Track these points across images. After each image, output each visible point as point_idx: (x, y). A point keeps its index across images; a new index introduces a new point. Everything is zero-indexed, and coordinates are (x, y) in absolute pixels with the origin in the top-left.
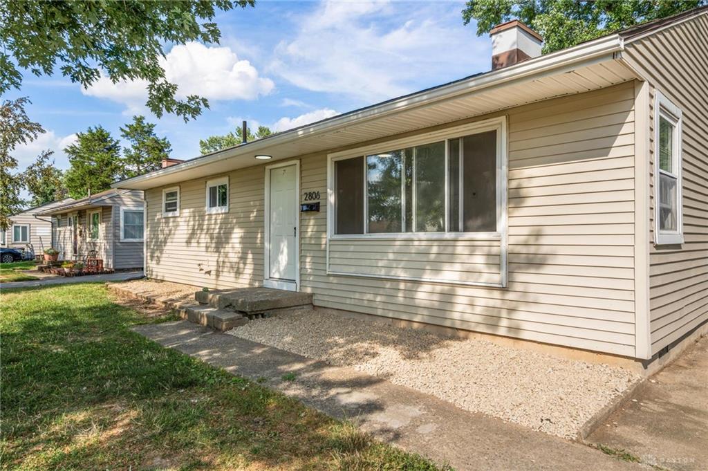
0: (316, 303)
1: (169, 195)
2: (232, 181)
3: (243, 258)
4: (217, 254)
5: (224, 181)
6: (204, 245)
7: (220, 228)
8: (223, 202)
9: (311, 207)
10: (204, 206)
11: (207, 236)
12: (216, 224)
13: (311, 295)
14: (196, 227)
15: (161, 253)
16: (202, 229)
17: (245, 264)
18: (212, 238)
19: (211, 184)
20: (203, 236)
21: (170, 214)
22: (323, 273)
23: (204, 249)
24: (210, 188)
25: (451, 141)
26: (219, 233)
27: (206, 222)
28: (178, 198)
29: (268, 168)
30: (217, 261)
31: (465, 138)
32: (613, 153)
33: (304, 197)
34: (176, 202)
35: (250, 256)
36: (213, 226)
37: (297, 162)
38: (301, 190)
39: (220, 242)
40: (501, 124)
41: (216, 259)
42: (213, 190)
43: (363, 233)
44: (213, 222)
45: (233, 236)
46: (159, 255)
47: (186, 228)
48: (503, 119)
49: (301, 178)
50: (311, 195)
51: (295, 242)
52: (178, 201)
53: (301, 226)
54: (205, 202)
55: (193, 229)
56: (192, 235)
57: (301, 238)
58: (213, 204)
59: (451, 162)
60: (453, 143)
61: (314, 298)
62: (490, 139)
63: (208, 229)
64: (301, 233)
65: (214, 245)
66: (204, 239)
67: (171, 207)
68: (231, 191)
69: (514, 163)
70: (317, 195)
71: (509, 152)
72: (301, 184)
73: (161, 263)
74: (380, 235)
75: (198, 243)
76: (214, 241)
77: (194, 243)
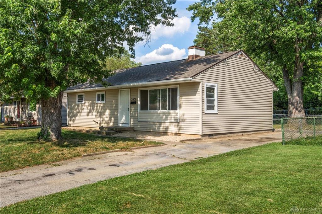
0: (135, 130)
1: (79, 96)
2: (106, 93)
3: (110, 119)
4: (100, 118)
5: (104, 93)
6: (95, 115)
7: (101, 110)
8: (103, 100)
9: (133, 103)
10: (95, 100)
11: (96, 112)
12: (99, 108)
13: (133, 128)
14: (91, 109)
15: (75, 118)
16: (94, 110)
17: (111, 121)
18: (98, 113)
19: (98, 93)
20: (94, 112)
21: (80, 103)
22: (137, 121)
23: (95, 116)
24: (98, 95)
25: (168, 89)
26: (101, 111)
27: (95, 107)
28: (84, 97)
29: (120, 90)
30: (100, 120)
31: (172, 88)
32: (197, 95)
33: (131, 100)
34: (83, 99)
35: (113, 118)
36: (98, 109)
37: (129, 89)
38: (130, 98)
39: (101, 114)
40: (178, 86)
41: (99, 120)
42: (99, 96)
43: (148, 110)
44: (98, 107)
45: (106, 112)
46: (74, 119)
47: (87, 109)
48: (179, 85)
49: (130, 94)
50: (133, 99)
51: (128, 112)
52: (84, 98)
53: (130, 108)
54: (96, 99)
55: (90, 110)
56: (90, 112)
57: (130, 112)
58: (99, 100)
59: (169, 93)
60: (169, 89)
61: (134, 128)
62: (176, 89)
63: (96, 110)
64: (130, 110)
65: (98, 115)
66: (95, 113)
67: (80, 100)
68: (106, 96)
69: (181, 96)
70: (135, 99)
71: (180, 93)
72: (130, 96)
73: (75, 121)
74: (152, 111)
75: (92, 114)
76: (99, 114)
77: (90, 114)
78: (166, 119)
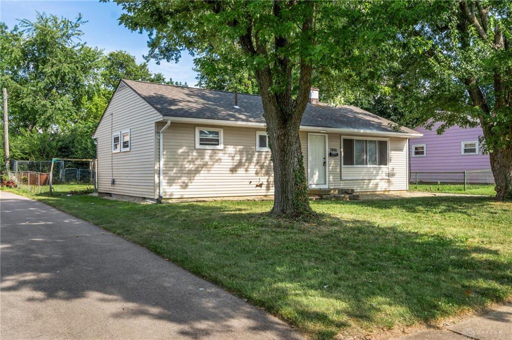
4: (266, 177)
6: (254, 172)
10: (254, 146)
11: (257, 167)
14: (244, 161)
15: (190, 179)
16: (251, 162)
18: (261, 168)
19: (260, 133)
21: (207, 147)
24: (260, 136)
25: (378, 141)
27: (255, 158)
28: (221, 136)
29: (309, 134)
33: (330, 150)
34: (217, 140)
36: (263, 161)
37: (327, 135)
38: (328, 147)
40: (388, 140)
41: (265, 180)
42: (262, 138)
43: (353, 165)
44: (260, 157)
46: (186, 181)
47: (230, 161)
49: (328, 142)
50: (333, 149)
52: (222, 139)
54: (255, 143)
55: (240, 162)
56: (239, 166)
57: (329, 167)
58: (262, 145)
63: (257, 163)
64: (328, 164)
65: (263, 172)
66: (253, 169)
70: (336, 150)
73: (189, 187)
74: (360, 166)
75: (247, 171)
76: (264, 170)
77: (241, 171)
78: (377, 174)
